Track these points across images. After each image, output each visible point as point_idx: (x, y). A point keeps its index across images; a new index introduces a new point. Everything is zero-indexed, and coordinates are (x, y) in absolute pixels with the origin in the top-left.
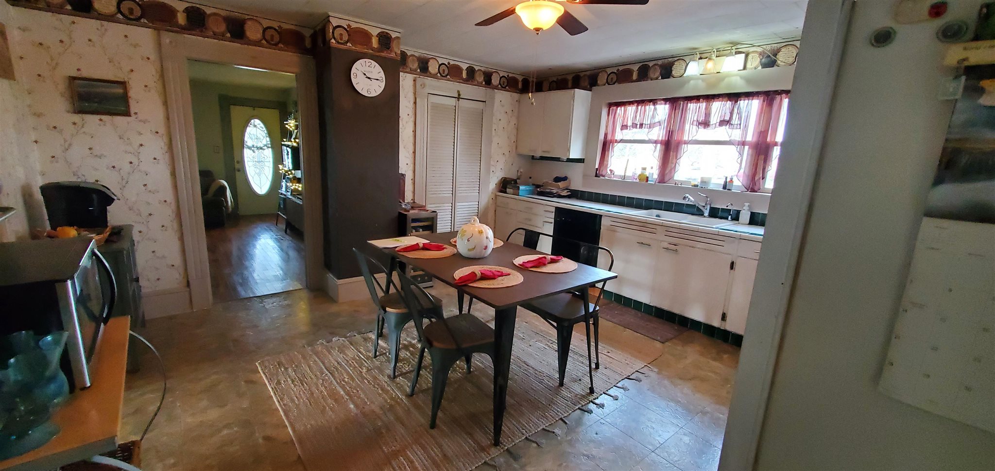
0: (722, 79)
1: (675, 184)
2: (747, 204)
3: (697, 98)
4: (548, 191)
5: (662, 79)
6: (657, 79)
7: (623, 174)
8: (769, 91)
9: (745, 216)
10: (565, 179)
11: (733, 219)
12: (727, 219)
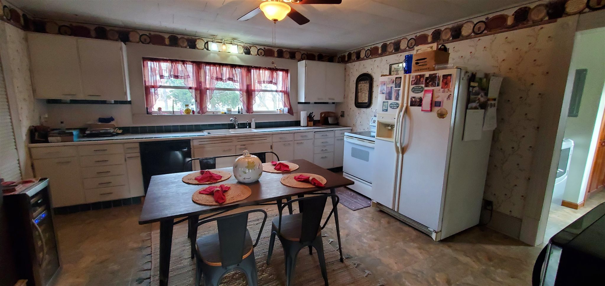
0: (228, 56)
1: (213, 113)
2: (253, 119)
3: (214, 64)
4: (103, 131)
5: (189, 48)
6: (186, 47)
7: (172, 110)
8: (250, 66)
9: (253, 125)
10: (112, 119)
11: (249, 128)
12: (247, 128)
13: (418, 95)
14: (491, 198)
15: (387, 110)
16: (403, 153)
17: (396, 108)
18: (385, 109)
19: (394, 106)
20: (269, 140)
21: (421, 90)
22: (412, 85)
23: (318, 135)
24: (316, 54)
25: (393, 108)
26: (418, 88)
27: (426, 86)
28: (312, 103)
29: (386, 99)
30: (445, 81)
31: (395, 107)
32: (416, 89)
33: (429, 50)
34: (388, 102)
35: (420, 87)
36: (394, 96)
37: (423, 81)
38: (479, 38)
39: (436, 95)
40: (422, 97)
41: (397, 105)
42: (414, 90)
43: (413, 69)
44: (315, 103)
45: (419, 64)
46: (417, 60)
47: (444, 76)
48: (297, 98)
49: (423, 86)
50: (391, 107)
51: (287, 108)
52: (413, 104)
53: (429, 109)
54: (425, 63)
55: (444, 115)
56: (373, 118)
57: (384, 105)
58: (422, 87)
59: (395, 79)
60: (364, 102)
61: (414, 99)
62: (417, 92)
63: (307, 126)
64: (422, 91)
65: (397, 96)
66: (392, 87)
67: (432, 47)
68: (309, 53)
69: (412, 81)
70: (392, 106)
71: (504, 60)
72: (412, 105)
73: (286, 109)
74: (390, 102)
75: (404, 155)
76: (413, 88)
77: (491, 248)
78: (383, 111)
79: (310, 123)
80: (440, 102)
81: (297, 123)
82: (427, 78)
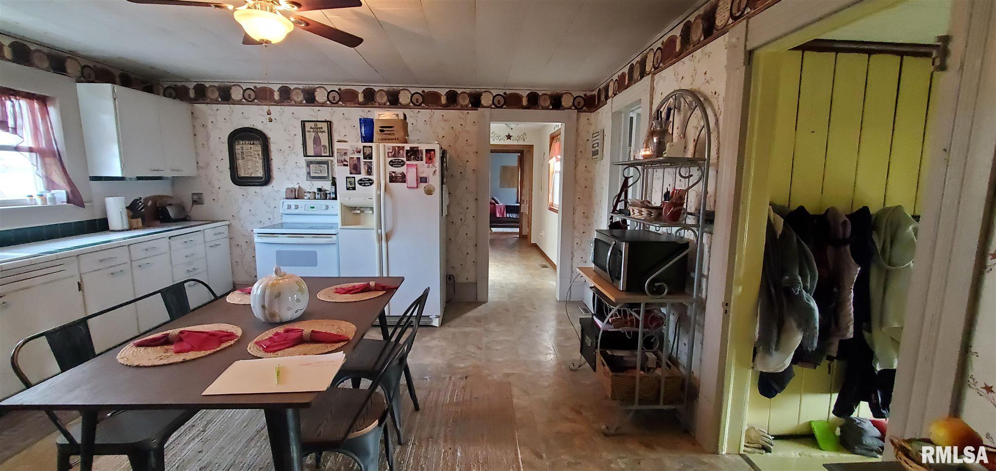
13: (399, 170)
14: (451, 272)
15: (354, 189)
16: (387, 240)
17: (369, 186)
18: (351, 186)
19: (364, 183)
20: (71, 270)
21: (402, 163)
22: (389, 157)
23: (176, 243)
24: (117, 73)
25: (365, 186)
26: (397, 161)
27: (408, 160)
28: (131, 179)
29: (351, 173)
30: (428, 156)
31: (366, 184)
32: (395, 162)
33: (394, 117)
34: (354, 178)
35: (400, 161)
36: (363, 169)
37: (403, 154)
38: (419, 110)
39: (420, 170)
40: (405, 173)
41: (370, 182)
42: (392, 164)
43: (376, 136)
44: (139, 178)
45: (385, 132)
46: (382, 127)
47: (427, 151)
48: (87, 167)
49: (404, 159)
50: (360, 184)
51: (64, 192)
52: (393, 179)
53: (416, 186)
54: (393, 132)
55: (432, 191)
56: (283, 202)
57: (348, 181)
58: (402, 161)
59: (362, 148)
60: (253, 176)
61: (393, 174)
62: (397, 166)
63: (131, 229)
64: (403, 165)
65: (368, 170)
66: (359, 159)
67: (397, 115)
68: (98, 66)
69: (388, 153)
70: (362, 183)
71: (443, 137)
72: (391, 181)
73: (61, 195)
74: (358, 177)
75: (389, 243)
76: (391, 161)
77: (470, 314)
78: (348, 189)
79: (134, 221)
80: (426, 178)
81: (101, 225)
82: (407, 151)
